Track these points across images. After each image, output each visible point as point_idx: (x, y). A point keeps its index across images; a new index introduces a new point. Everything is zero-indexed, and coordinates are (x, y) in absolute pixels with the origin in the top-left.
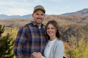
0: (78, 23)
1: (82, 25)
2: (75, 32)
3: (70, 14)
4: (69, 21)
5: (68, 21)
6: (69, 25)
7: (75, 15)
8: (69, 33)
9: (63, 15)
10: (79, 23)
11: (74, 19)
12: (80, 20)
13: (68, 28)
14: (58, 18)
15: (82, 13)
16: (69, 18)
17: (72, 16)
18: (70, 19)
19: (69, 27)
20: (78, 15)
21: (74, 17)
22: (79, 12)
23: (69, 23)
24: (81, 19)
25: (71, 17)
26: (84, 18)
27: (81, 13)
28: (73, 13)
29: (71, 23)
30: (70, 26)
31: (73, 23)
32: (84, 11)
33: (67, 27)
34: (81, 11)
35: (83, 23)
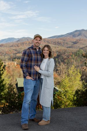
0: (68, 48)
1: (73, 50)
2: (66, 59)
3: (59, 36)
4: (58, 46)
5: (56, 46)
6: (58, 50)
7: (65, 38)
8: (58, 60)
9: (51, 39)
10: (70, 47)
11: (64, 43)
12: (70, 44)
13: (56, 55)
14: (45, 42)
15: (73, 35)
16: (58, 42)
17: (61, 39)
18: (59, 44)
19: (57, 53)
20: (68, 38)
21: (64, 40)
22: (69, 35)
23: (58, 48)
24: (73, 43)
25: (60, 41)
26: (76, 42)
27: (71, 36)
28: (62, 36)
29: (59, 48)
30: (59, 52)
31: (63, 48)
32: (76, 33)
33: (55, 53)
34: (72, 32)
35: (75, 48)
